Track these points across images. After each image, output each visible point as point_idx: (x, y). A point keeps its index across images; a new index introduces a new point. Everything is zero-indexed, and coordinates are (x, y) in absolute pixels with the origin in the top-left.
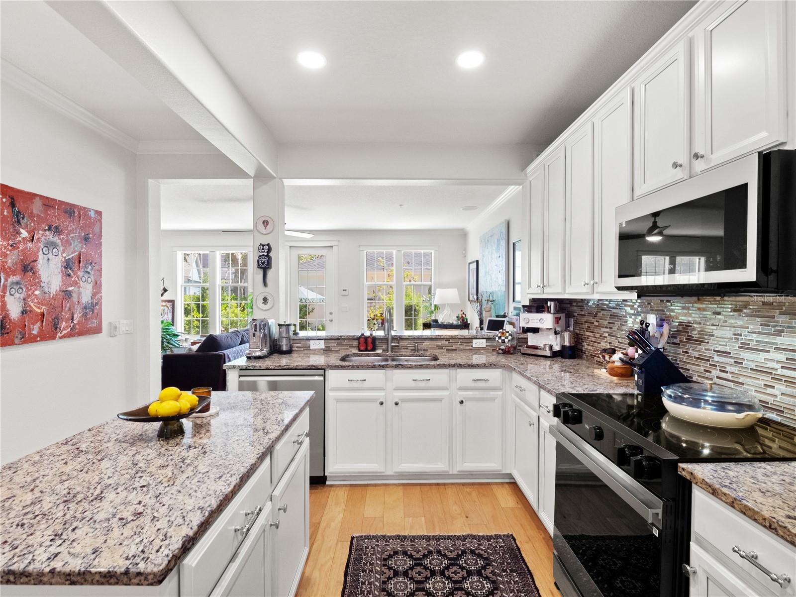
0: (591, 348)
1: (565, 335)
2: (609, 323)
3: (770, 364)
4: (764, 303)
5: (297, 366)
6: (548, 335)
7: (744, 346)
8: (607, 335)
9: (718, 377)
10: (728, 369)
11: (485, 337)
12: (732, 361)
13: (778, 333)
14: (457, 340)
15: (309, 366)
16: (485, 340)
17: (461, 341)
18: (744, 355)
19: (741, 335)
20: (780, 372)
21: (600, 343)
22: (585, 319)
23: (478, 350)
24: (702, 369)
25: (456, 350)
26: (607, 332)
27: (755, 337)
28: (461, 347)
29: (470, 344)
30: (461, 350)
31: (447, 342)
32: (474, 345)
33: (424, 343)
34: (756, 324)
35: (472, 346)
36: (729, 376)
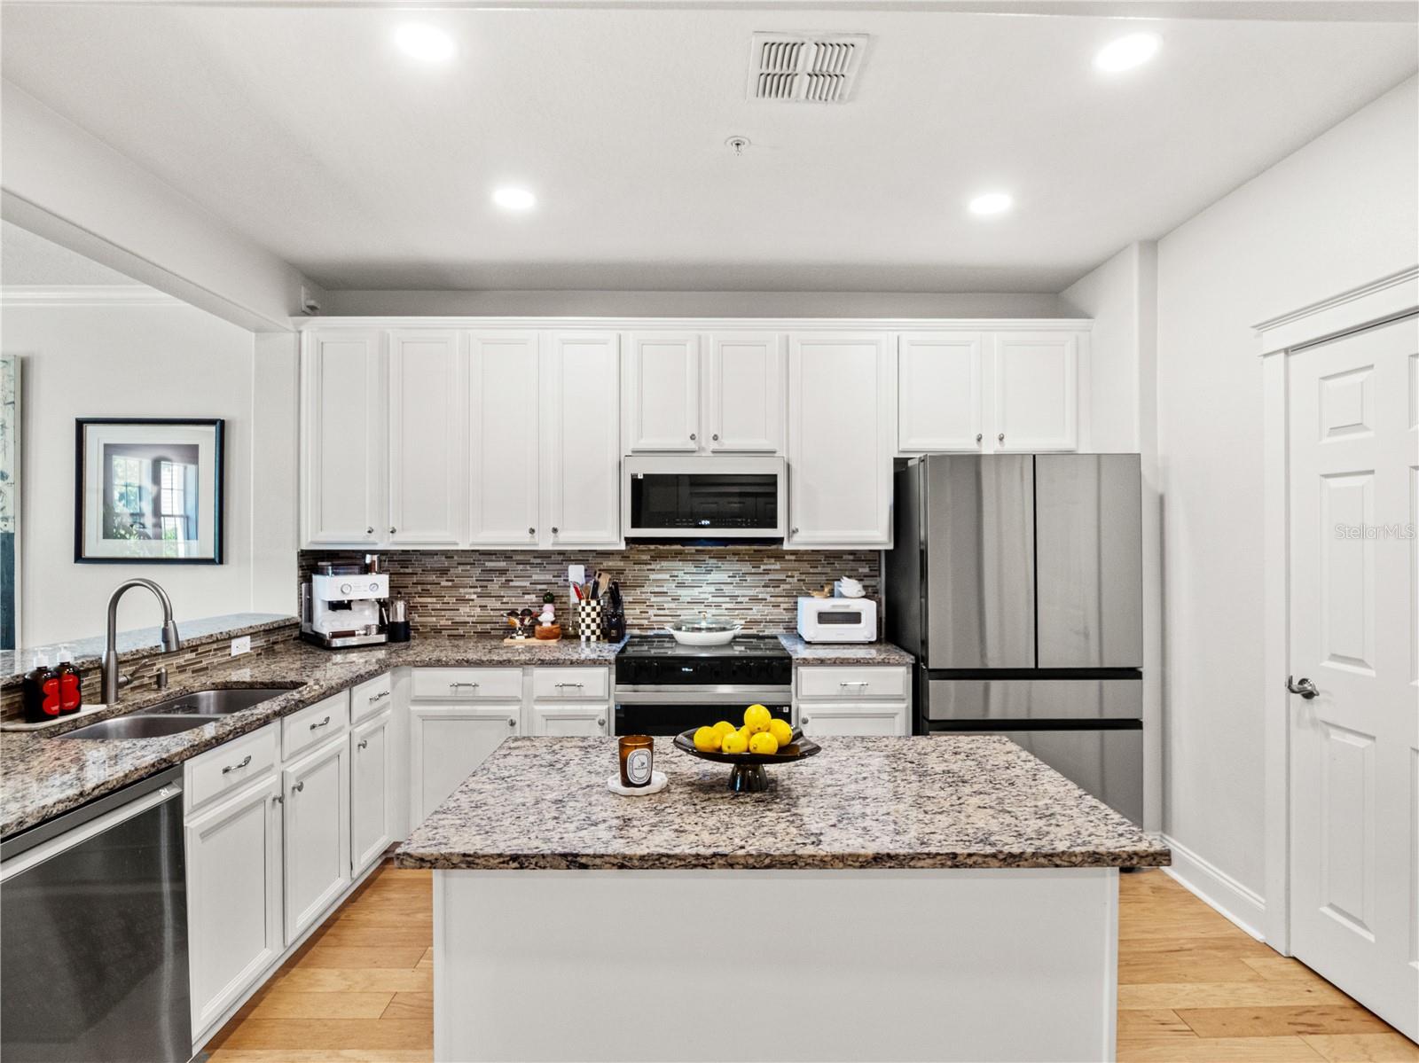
0: (434, 619)
1: (398, 606)
2: (477, 580)
3: (703, 596)
4: (697, 551)
5: (126, 776)
6: (362, 610)
7: (681, 585)
8: (474, 597)
9: (655, 615)
10: (666, 606)
11: (247, 632)
12: (670, 598)
13: (709, 572)
14: (207, 648)
15: (153, 765)
16: (249, 637)
17: (215, 646)
18: (681, 592)
19: (677, 576)
20: (711, 600)
21: (458, 610)
22: (415, 579)
23: (237, 662)
24: (638, 611)
25: (207, 668)
26: (474, 593)
27: (688, 577)
28: (215, 660)
29: (227, 652)
30: (215, 668)
31: (193, 655)
32: (235, 652)
33: (154, 664)
34: (690, 567)
35: (230, 654)
36: (667, 612)
